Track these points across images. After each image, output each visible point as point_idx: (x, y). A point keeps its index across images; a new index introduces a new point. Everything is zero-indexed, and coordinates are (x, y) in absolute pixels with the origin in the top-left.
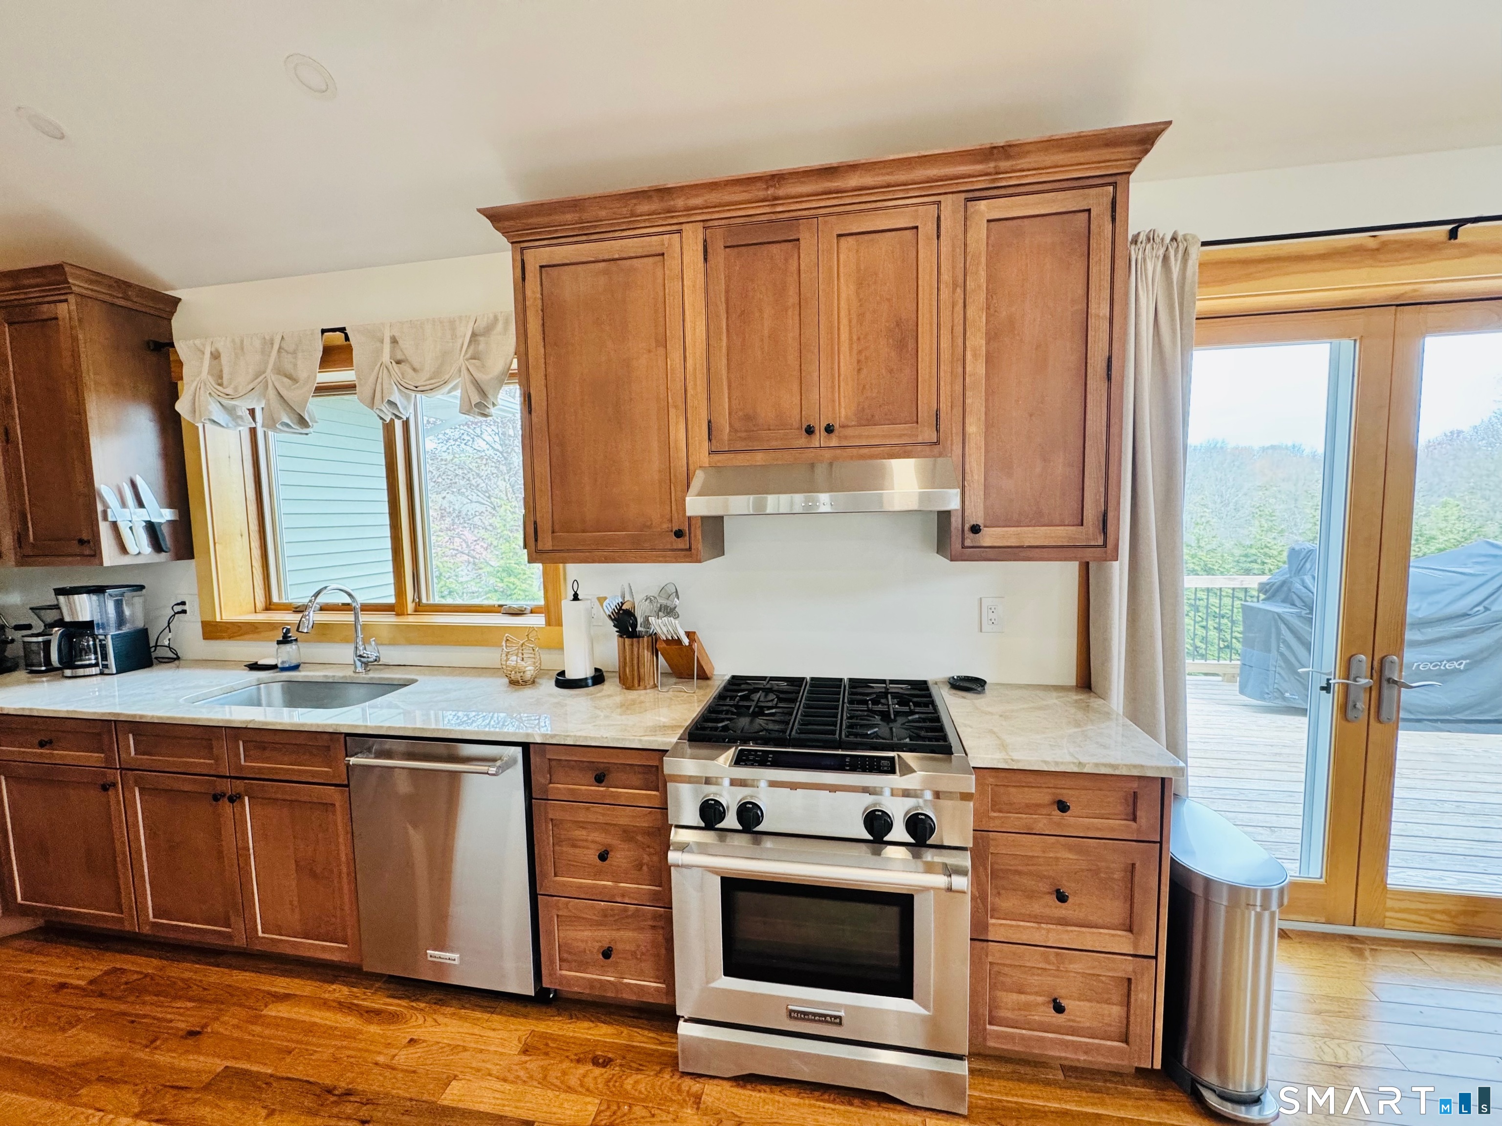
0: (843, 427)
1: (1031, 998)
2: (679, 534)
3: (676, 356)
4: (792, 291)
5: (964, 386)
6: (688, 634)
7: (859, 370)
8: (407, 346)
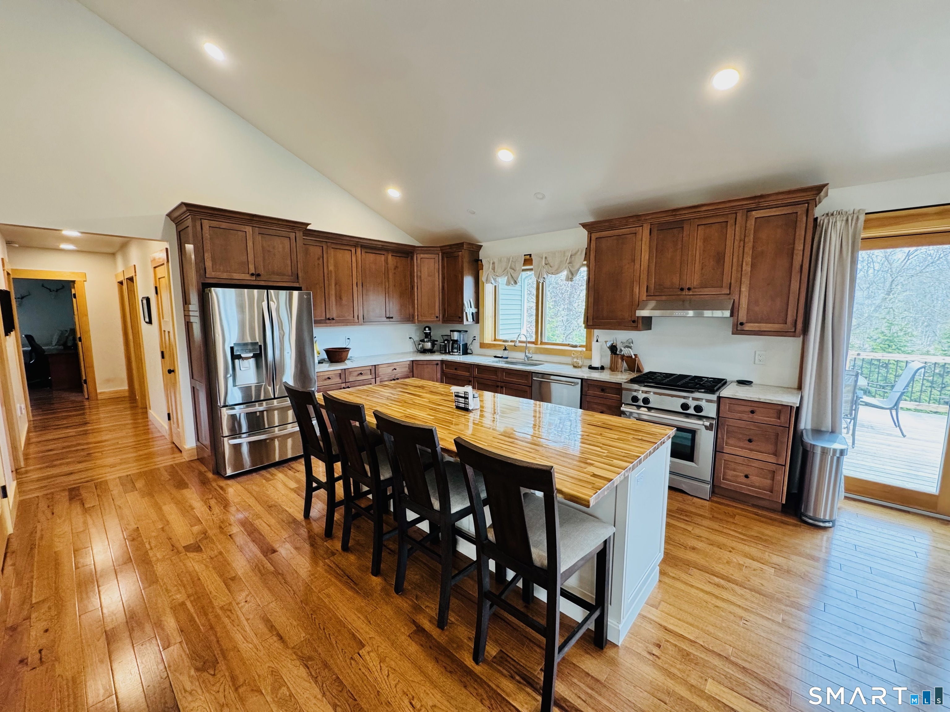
0: (694, 288)
1: (738, 474)
2: (634, 322)
3: (637, 266)
4: (680, 243)
5: (741, 274)
6: (635, 355)
7: (702, 269)
8: (550, 260)
